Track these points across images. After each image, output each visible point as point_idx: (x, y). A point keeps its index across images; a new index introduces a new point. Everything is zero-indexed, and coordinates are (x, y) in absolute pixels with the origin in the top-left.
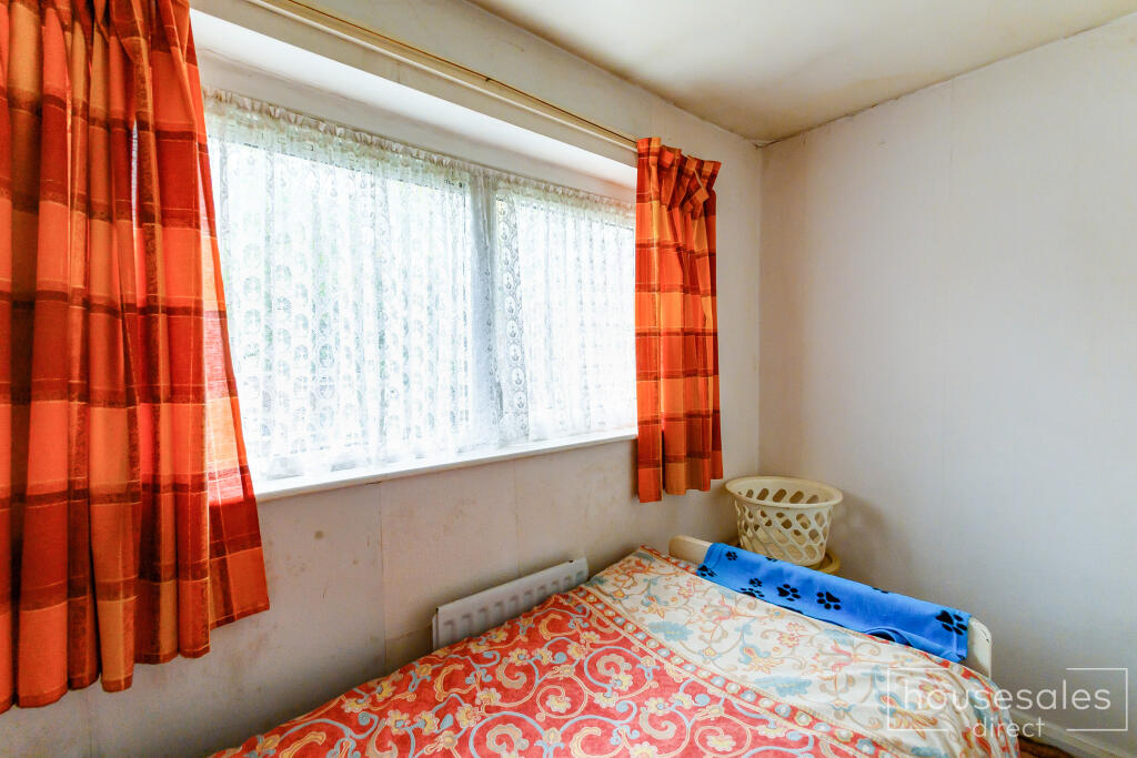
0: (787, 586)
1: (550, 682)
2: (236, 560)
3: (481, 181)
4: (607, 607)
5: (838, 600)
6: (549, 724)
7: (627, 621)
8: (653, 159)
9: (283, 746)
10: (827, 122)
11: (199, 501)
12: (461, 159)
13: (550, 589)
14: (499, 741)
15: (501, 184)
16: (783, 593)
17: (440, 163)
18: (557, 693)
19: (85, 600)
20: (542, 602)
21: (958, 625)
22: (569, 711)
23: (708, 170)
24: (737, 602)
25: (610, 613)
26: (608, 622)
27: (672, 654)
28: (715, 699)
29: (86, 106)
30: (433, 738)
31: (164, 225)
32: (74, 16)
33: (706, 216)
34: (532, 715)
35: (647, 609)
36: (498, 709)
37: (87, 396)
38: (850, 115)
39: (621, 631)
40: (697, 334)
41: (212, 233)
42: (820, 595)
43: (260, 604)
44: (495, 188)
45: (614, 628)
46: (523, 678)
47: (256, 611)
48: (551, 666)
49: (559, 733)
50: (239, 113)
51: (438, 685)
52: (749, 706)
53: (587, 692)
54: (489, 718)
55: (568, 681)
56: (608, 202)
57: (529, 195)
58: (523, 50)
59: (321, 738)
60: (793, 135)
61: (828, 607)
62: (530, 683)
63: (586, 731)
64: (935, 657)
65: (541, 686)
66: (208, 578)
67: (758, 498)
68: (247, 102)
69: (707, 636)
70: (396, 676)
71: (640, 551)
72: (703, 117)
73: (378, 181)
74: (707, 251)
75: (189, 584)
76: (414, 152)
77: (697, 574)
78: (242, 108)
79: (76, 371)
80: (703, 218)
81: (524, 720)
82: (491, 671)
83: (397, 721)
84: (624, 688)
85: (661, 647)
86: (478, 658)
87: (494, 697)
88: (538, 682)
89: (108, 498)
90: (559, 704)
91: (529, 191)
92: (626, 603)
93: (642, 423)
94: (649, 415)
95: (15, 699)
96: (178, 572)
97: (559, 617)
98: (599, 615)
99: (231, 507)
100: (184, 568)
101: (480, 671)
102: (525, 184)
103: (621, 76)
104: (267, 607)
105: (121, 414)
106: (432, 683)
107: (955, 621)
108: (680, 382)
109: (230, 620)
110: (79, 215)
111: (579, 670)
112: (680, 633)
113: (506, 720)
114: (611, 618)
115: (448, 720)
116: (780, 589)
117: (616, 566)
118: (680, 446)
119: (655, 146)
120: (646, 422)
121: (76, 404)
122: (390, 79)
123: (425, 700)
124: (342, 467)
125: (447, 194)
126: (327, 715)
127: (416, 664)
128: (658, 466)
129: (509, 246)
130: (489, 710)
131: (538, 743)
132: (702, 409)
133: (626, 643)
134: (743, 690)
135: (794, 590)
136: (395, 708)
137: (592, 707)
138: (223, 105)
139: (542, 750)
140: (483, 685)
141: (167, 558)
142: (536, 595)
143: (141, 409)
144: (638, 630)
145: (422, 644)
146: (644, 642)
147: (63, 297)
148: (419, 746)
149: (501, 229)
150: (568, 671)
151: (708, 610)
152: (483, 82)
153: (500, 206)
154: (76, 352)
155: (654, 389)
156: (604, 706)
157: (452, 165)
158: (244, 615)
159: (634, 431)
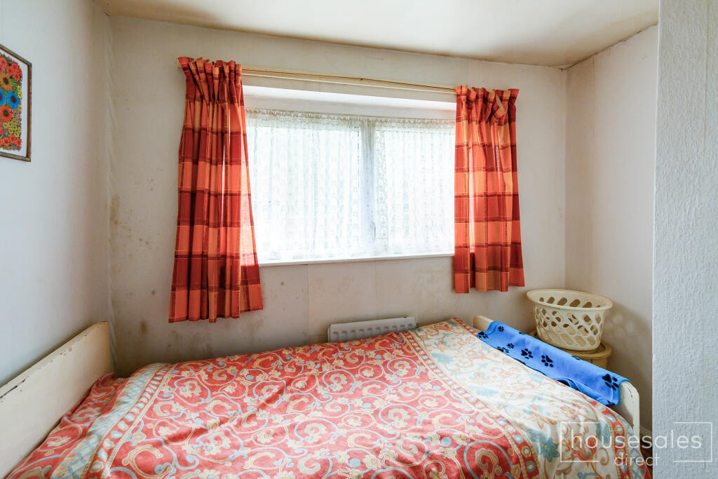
0: (527, 350)
1: (368, 364)
2: (252, 287)
3: (366, 124)
4: (415, 342)
5: (551, 361)
6: (360, 379)
7: (422, 350)
8: (463, 98)
9: (259, 358)
10: (607, 48)
11: (237, 263)
12: (356, 116)
13: (391, 329)
14: (336, 379)
15: (377, 123)
16: (524, 353)
17: (345, 119)
18: (370, 369)
19: (205, 291)
20: (384, 334)
21: (614, 384)
22: (371, 377)
23: (507, 96)
24: (489, 352)
25: (415, 344)
26: (412, 348)
27: (437, 368)
28: (443, 389)
29: (212, 128)
30: (310, 370)
31: (231, 165)
32: (210, 100)
33: (510, 123)
34: (354, 374)
35: (435, 346)
36: (340, 368)
37: (208, 224)
38: (624, 40)
39: (416, 353)
40: (499, 196)
41: (247, 165)
42: (543, 357)
43: (260, 307)
44: (374, 126)
45: (414, 351)
46: (357, 360)
47: (258, 309)
48: (372, 359)
49: (362, 383)
50: (262, 115)
51: (321, 354)
52: (459, 396)
53: (383, 372)
54: (336, 370)
55: (377, 366)
56: (445, 123)
57: (393, 127)
58: (382, 60)
59: (271, 358)
60: (586, 59)
61: (547, 365)
62: (360, 362)
63: (374, 386)
64: (589, 398)
65: (363, 365)
66: (239, 291)
67: (558, 304)
68: (265, 111)
69: (461, 364)
70: (307, 347)
71: (452, 320)
72: (510, 63)
73: (315, 132)
74: (509, 144)
75: (233, 292)
76: (332, 117)
77: (477, 336)
78: (264, 114)
79: (205, 216)
80: (508, 124)
81: (350, 375)
82: (344, 355)
83: (299, 361)
84: (402, 375)
85: (433, 364)
86: (341, 349)
87: (341, 363)
88: (363, 363)
89: (213, 258)
90: (367, 373)
91: (393, 124)
92: (426, 342)
93: (457, 247)
94: (461, 243)
95: (187, 318)
96: (231, 288)
97: (388, 341)
98: (410, 345)
99: (250, 267)
100: (233, 287)
101: (340, 354)
102: (391, 122)
103: (444, 56)
104: (262, 309)
105: (216, 230)
106: (319, 352)
107: (613, 381)
108: (483, 224)
109: (249, 310)
110: (208, 165)
111: (385, 364)
112: (447, 360)
113: (342, 373)
114: (414, 347)
115: (318, 366)
116: (523, 351)
117: (433, 326)
118: (483, 263)
119: (464, 90)
120: (460, 247)
121: (205, 226)
122: (316, 90)
123: (314, 358)
124: (297, 258)
125: (348, 133)
126: (277, 353)
127: (316, 345)
128: (467, 273)
129: (381, 154)
130: (337, 367)
131: (351, 384)
132: (503, 241)
133: (416, 358)
134: (460, 388)
135: (530, 353)
136: (300, 356)
137: (383, 379)
138: (257, 114)
139: (351, 386)
140: (338, 358)
141: (228, 283)
142: (383, 330)
143: (222, 229)
144: (425, 354)
145: (323, 339)
146: (425, 360)
147: (203, 192)
148: (304, 371)
149: (377, 146)
150: (380, 363)
151: (471, 353)
152: (359, 81)
153: (377, 134)
154: (206, 210)
155: (465, 228)
156: (388, 379)
157: (350, 119)
158: (254, 309)
159: (452, 252)
